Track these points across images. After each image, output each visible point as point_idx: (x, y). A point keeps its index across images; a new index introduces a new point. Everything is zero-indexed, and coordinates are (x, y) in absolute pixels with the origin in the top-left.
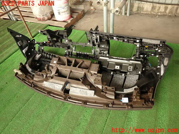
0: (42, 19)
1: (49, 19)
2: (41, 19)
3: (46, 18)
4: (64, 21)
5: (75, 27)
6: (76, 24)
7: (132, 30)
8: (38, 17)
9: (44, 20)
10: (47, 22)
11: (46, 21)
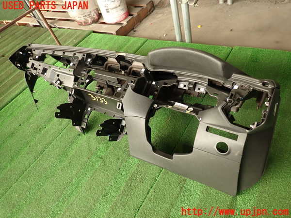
0: (84, 22)
1: (95, 21)
2: (82, 23)
3: (90, 21)
4: (117, 24)
5: (135, 31)
6: (137, 27)
7: (231, 30)
8: (78, 19)
9: (86, 24)
10: (91, 26)
11: (90, 24)
